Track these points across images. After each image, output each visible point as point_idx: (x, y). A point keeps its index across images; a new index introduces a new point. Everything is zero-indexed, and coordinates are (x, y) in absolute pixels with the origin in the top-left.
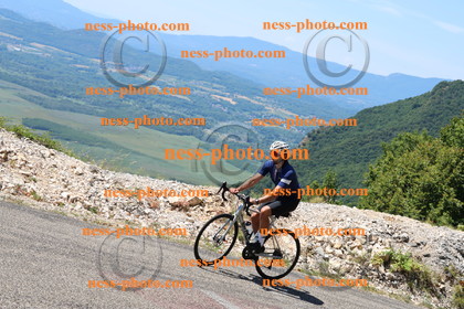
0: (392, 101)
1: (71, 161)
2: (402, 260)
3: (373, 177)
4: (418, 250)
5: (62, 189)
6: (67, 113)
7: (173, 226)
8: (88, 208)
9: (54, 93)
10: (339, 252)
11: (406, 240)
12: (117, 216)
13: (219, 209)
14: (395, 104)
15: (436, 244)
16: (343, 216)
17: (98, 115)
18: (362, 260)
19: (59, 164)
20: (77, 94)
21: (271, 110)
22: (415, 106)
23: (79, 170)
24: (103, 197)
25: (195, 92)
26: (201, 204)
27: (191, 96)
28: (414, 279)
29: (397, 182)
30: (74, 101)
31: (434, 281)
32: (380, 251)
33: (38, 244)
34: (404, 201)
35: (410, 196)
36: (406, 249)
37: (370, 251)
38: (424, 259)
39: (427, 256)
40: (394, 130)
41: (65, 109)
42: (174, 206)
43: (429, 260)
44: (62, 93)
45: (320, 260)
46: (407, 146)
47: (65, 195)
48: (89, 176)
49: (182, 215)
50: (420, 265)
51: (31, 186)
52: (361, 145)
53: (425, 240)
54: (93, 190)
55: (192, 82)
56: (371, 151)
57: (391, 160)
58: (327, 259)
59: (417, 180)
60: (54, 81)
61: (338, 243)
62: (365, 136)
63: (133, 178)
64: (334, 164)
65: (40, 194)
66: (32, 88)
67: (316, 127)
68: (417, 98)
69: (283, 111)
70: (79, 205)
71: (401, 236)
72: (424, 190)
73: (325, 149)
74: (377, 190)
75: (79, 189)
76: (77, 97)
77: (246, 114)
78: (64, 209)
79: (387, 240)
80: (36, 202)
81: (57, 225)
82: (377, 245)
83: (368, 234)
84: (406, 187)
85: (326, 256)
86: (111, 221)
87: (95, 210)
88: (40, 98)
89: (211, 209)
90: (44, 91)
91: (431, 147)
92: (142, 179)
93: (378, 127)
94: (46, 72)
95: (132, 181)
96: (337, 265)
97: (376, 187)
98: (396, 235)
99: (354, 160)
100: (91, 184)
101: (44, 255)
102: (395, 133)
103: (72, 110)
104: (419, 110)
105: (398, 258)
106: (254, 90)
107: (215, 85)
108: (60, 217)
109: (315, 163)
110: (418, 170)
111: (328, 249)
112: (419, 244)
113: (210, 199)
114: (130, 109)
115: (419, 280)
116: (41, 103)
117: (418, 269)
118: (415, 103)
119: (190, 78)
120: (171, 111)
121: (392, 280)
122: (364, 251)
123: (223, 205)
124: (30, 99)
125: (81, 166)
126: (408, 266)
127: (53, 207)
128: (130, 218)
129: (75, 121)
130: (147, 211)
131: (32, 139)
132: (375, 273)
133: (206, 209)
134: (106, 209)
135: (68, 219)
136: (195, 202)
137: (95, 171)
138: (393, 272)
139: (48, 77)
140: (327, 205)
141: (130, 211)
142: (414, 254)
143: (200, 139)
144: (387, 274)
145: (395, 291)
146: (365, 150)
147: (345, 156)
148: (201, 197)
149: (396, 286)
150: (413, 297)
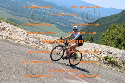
0: (109, 15)
1: (21, 30)
2: (110, 58)
3: (103, 36)
4: (114, 56)
5: (19, 37)
8: (26, 42)
9: (16, 11)
10: (93, 56)
11: (112, 53)
12: (34, 45)
14: (110, 16)
15: (120, 54)
16: (95, 46)
18: (100, 58)
19: (18, 31)
21: (76, 17)
22: (116, 17)
23: (24, 32)
24: (30, 40)
25: (55, 12)
27: (53, 13)
28: (113, 63)
29: (110, 38)
30: (21, 14)
31: (119, 64)
32: (104, 56)
33: (13, 52)
34: (112, 43)
35: (113, 41)
36: (111, 55)
37: (102, 56)
38: (116, 58)
39: (117, 57)
40: (110, 23)
41: (19, 16)
42: (49, 43)
43: (117, 59)
44: (18, 11)
45: (88, 58)
46: (113, 28)
47: (20, 39)
49: (51, 45)
50: (115, 60)
51: (11, 36)
52: (100, 27)
53: (117, 53)
54: (27, 38)
55: (54, 9)
56: (103, 29)
57: (108, 32)
58: (90, 58)
59: (116, 37)
60: (16, 8)
61: (93, 54)
62: (101, 25)
63: (38, 35)
65: (13, 38)
66: (10, 10)
68: (116, 15)
69: (79, 18)
70: (24, 42)
71: (110, 52)
72: (117, 40)
73: (90, 28)
74: (104, 40)
75: (24, 37)
76: (22, 13)
77: (69, 18)
78: (20, 43)
79: (106, 53)
80: (12, 41)
81: (18, 47)
82: (104, 54)
83: (101, 51)
84: (113, 39)
85: (90, 57)
86: (32, 46)
87: (28, 43)
88: (12, 13)
90: (13, 11)
91: (120, 28)
92: (40, 35)
93: (105, 22)
96: (93, 59)
97: (104, 39)
98: (109, 52)
99: (98, 31)
100: (27, 36)
101: (15, 54)
102: (110, 24)
103: (21, 16)
104: (117, 18)
105: (109, 58)
106: (71, 12)
107: (60, 10)
108: (19, 45)
110: (116, 34)
111: (91, 55)
112: (115, 54)
115: (115, 64)
116: (12, 14)
117: (114, 61)
118: (116, 16)
119: (53, 8)
120: (48, 17)
121: (107, 63)
122: (100, 56)
124: (9, 13)
125: (24, 31)
126: (112, 60)
127: (17, 42)
128: (37, 46)
129: (22, 19)
130: (42, 44)
131: (11, 24)
132: (103, 62)
134: (31, 43)
135: (21, 45)
138: (108, 61)
139: (14, 7)
140: (90, 43)
141: (37, 44)
142: (113, 57)
143: (56, 25)
144: (106, 62)
145: (108, 67)
146: (101, 29)
147: (96, 30)
148: (56, 40)
149: (108, 65)
150: (113, 68)
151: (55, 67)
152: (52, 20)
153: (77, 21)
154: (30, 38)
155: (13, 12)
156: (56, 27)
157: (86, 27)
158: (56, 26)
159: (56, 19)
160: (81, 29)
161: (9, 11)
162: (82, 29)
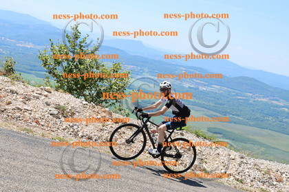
1: (228, 151)
5: (222, 168)
6: (232, 125)
8: (238, 180)
9: (225, 113)
12: (255, 185)
17: (250, 125)
19: (221, 153)
20: (238, 113)
23: (232, 157)
24: (247, 173)
30: (236, 117)
41: (231, 122)
44: (229, 113)
47: (223, 171)
48: (239, 160)
51: (203, 166)
54: (241, 169)
60: (225, 106)
63: (266, 162)
65: (208, 169)
66: (213, 110)
70: (232, 178)
75: (232, 168)
76: (238, 115)
78: (223, 180)
86: (252, 189)
87: (241, 182)
88: (217, 116)
90: (219, 112)
92: (272, 163)
94: (220, 102)
95: (265, 164)
100: (240, 165)
103: (235, 123)
114: (269, 122)
125: (234, 154)
129: (237, 129)
130: (275, 183)
137: (242, 158)
139: (221, 104)
141: (264, 183)
154: (248, 170)
155: (219, 115)
161: (211, 112)
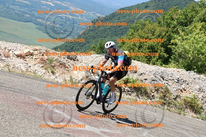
2: (134, 81)
3: (123, 43)
4: (141, 77)
7: (17, 66)
11: (136, 72)
13: (41, 57)
15: (150, 74)
21: (72, 9)
22: (146, 7)
26: (32, 55)
28: (139, 91)
29: (135, 45)
31: (149, 91)
35: (142, 52)
36: (135, 76)
38: (144, 81)
39: (146, 79)
42: (18, 56)
43: (147, 82)
46: (141, 26)
49: (22, 60)
53: (145, 72)
56: (124, 30)
57: (132, 34)
59: (145, 43)
64: (105, 37)
67: (96, 18)
68: (147, 3)
72: (148, 49)
84: (140, 47)
89: (37, 57)
91: (152, 27)
93: (127, 17)
99: (116, 34)
104: (148, 9)
105: (131, 81)
109: (95, 36)
112: (142, 74)
113: (36, 52)
115: (141, 91)
118: (146, 5)
121: (128, 91)
123: (43, 55)
130: (4, 58)
133: (34, 57)
136: (28, 54)
138: (129, 88)
142: (139, 79)
143: (35, 24)
144: (126, 88)
145: (130, 97)
146: (121, 29)
147: (110, 32)
148: (31, 51)
149: (130, 95)
150: (138, 99)
151: (27, 100)
152: (27, 15)
153: (76, 16)
156: (36, 28)
157: (91, 28)
158: (35, 26)
159: (36, 14)
160: (83, 31)
162: (85, 32)
